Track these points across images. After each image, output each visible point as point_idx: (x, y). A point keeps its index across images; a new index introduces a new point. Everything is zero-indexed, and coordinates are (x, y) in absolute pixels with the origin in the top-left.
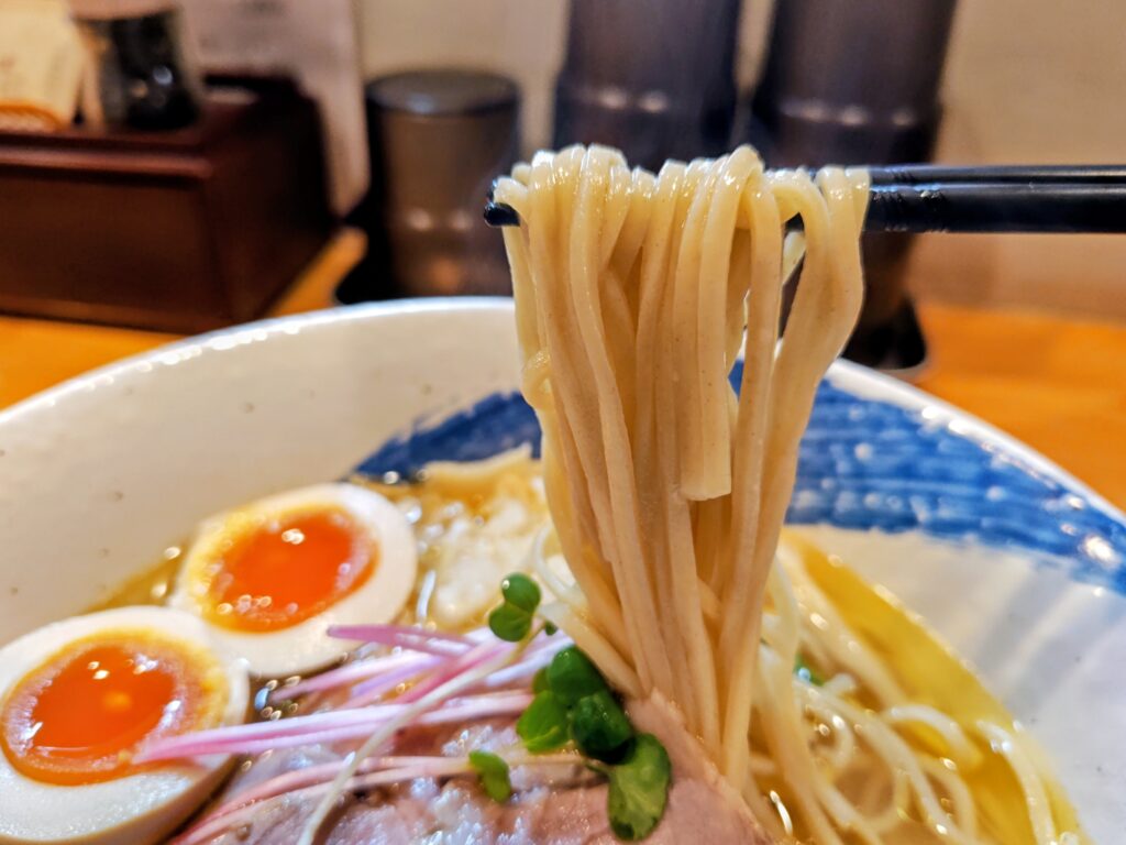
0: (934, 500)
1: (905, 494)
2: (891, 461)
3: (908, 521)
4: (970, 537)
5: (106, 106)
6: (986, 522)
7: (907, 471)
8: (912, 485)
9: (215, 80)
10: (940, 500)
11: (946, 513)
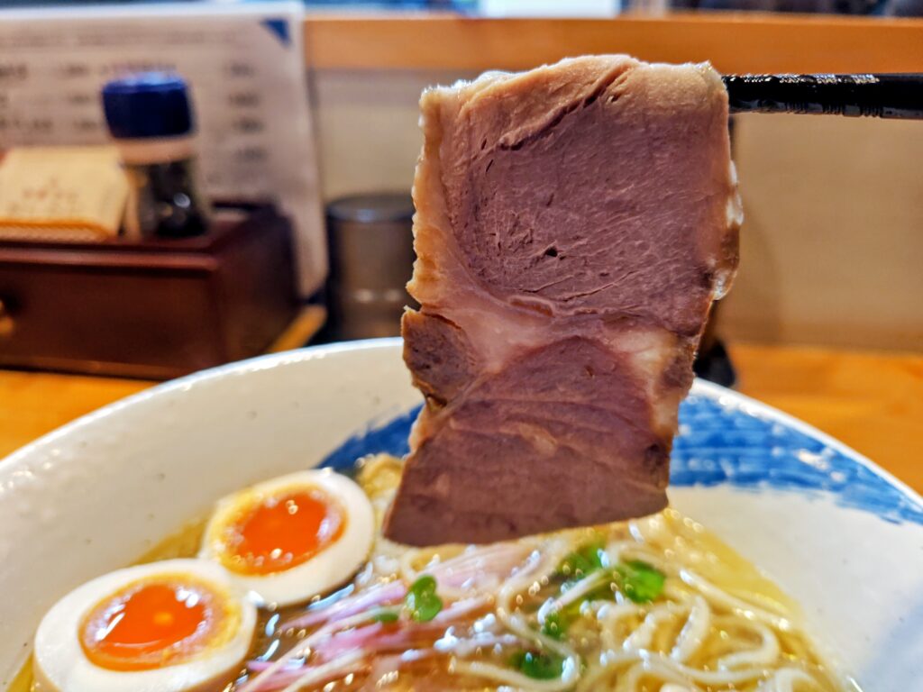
0: (736, 460)
1: (716, 458)
2: (705, 435)
3: (719, 477)
4: (763, 484)
5: (142, 224)
6: (773, 472)
7: (715, 442)
8: (721, 450)
9: (220, 205)
10: (740, 460)
11: (745, 468)
